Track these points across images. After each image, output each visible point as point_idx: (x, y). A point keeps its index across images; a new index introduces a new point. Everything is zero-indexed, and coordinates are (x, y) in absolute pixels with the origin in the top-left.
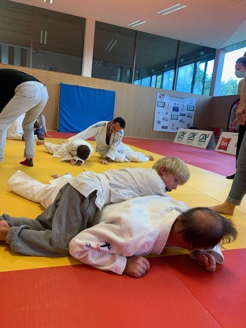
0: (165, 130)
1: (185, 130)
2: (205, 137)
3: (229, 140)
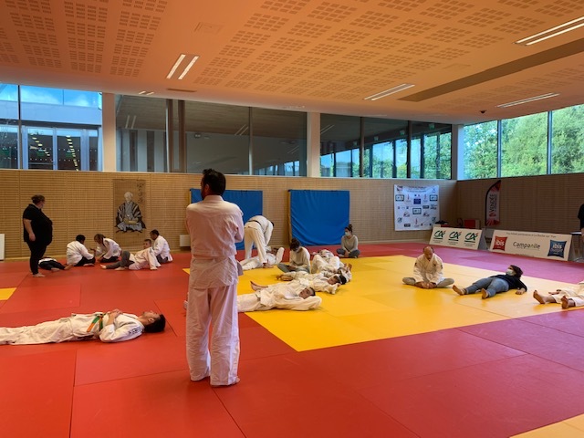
0: (408, 229)
1: (443, 229)
2: (474, 236)
3: (505, 239)
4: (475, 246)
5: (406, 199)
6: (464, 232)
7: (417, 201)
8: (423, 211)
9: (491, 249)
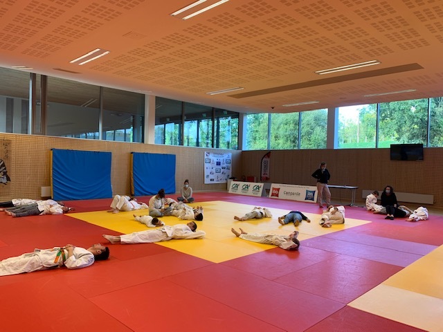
0: (212, 182)
1: (238, 183)
2: (258, 187)
3: (278, 190)
4: (260, 194)
5: (211, 162)
6: (252, 185)
7: (218, 164)
8: (222, 170)
9: (270, 196)
